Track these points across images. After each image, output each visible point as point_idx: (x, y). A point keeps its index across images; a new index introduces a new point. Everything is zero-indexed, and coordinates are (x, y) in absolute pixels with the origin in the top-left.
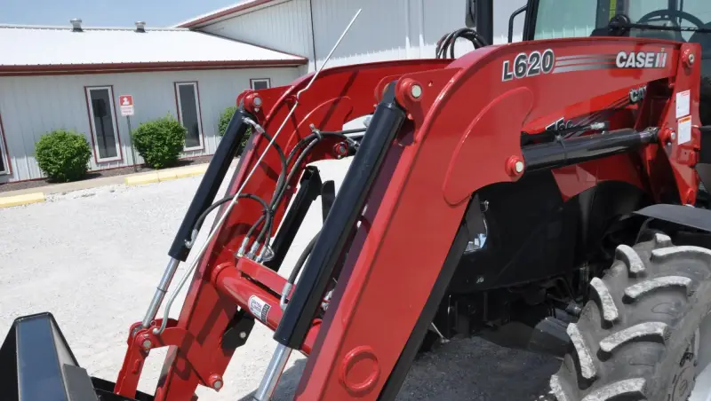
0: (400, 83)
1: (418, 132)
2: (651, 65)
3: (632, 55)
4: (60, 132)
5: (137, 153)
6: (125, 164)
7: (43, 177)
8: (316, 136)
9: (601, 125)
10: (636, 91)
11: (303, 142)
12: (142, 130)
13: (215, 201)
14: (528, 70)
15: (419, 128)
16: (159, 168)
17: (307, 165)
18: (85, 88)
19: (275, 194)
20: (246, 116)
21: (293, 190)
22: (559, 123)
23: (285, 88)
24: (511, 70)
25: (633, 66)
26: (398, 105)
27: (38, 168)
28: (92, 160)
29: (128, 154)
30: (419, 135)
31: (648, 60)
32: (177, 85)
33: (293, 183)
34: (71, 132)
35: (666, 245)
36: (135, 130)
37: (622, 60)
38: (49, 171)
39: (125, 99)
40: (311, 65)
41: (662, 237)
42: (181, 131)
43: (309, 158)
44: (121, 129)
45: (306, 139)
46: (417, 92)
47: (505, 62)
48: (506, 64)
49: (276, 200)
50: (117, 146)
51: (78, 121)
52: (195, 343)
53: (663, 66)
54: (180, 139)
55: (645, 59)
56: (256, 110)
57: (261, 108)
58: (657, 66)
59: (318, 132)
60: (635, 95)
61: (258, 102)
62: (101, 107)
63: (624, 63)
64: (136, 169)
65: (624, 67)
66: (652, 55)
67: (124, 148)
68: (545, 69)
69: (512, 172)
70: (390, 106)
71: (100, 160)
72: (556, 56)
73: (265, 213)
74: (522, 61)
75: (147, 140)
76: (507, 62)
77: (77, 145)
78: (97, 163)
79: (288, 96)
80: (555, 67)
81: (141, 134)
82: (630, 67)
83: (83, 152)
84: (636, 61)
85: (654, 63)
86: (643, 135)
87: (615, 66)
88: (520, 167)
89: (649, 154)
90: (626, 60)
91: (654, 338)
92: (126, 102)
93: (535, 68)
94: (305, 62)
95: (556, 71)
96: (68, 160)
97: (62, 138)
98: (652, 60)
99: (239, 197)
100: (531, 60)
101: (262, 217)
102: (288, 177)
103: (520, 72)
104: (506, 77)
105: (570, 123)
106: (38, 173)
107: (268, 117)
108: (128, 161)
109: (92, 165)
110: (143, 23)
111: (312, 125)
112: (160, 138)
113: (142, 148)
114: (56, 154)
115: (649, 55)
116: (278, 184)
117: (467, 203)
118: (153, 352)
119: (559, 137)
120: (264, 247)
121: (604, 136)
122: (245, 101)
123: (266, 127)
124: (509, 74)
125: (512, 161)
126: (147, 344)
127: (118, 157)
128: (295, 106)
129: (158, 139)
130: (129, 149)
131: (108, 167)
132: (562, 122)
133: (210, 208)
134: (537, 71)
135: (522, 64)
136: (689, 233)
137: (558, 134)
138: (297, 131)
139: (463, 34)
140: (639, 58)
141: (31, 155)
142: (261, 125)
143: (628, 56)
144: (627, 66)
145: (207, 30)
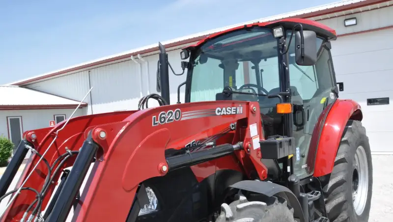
0: (94, 131)
1: (105, 156)
2: (235, 113)
3: (224, 109)
8: (69, 154)
9: (211, 143)
10: (233, 124)
11: (61, 157)
13: (8, 192)
14: (167, 120)
15: (106, 153)
17: (64, 170)
19: (44, 186)
20: (27, 144)
21: (56, 184)
22: (193, 143)
23: (51, 128)
24: (157, 120)
25: (225, 113)
26: (93, 141)
30: (106, 156)
31: (233, 110)
32: (9, 118)
33: (56, 179)
35: (244, 202)
37: (219, 111)
40: (89, 107)
41: (242, 198)
43: (65, 166)
45: (63, 155)
46: (103, 135)
47: (153, 117)
48: (154, 118)
49: (44, 191)
53: (241, 112)
54: (9, 150)
55: (231, 110)
56: (33, 141)
57: (36, 140)
58: (238, 113)
59: (70, 151)
60: (233, 126)
61: (34, 136)
63: (220, 113)
65: (220, 115)
66: (235, 108)
68: (176, 119)
69: (161, 171)
70: (90, 143)
72: (182, 112)
73: (37, 198)
74: (163, 116)
76: (155, 116)
79: (52, 132)
80: (181, 117)
82: (224, 114)
84: (227, 111)
85: (236, 112)
86: (235, 146)
87: (216, 115)
88: (165, 168)
89: (242, 155)
90: (221, 112)
93: (171, 118)
94: (86, 105)
95: (183, 119)
98: (235, 110)
99: (22, 190)
100: (168, 115)
101: (36, 200)
102: (52, 177)
103: (162, 121)
104: (154, 124)
105: (199, 142)
107: (40, 144)
111: (66, 148)
115: (233, 108)
116: (46, 181)
117: (136, 189)
119: (188, 151)
120: (37, 218)
121: (214, 149)
122: (27, 136)
123: (39, 150)
124: (156, 122)
125: (160, 165)
128: (55, 138)
132: (194, 142)
133: (4, 196)
134: (172, 120)
135: (164, 117)
136: (257, 195)
137: (187, 150)
138: (58, 152)
139: (153, 96)
140: (228, 110)
142: (36, 149)
143: (222, 110)
144: (222, 114)
145: (29, 86)
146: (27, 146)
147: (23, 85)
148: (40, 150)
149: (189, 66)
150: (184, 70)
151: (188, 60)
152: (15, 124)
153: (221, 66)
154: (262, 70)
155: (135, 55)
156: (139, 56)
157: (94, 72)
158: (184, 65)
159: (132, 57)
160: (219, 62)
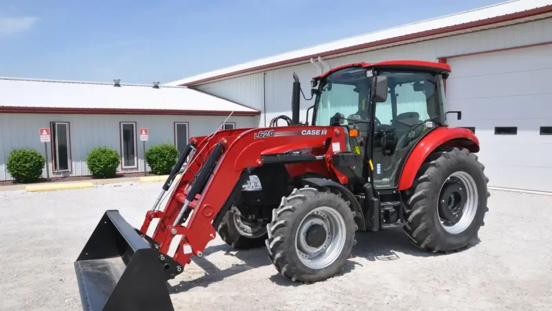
0: (222, 139)
3: (309, 131)
4: (103, 149)
5: (147, 165)
6: (139, 171)
7: (89, 174)
12: (151, 150)
14: (264, 136)
16: (160, 174)
18: (120, 123)
24: (257, 136)
25: (310, 134)
27: (87, 169)
28: (120, 166)
29: (141, 164)
30: (227, 152)
31: (317, 132)
32: (176, 124)
34: (109, 148)
36: (147, 150)
37: (304, 132)
38: (94, 171)
39: (143, 131)
40: (262, 116)
42: (176, 153)
44: (139, 149)
46: (225, 141)
50: (136, 158)
51: (114, 142)
52: (168, 219)
53: (325, 134)
54: (175, 157)
56: (195, 143)
58: (322, 134)
62: (128, 135)
63: (305, 134)
64: (146, 174)
67: (139, 160)
68: (271, 135)
69: (257, 164)
71: (124, 167)
72: (275, 131)
75: (153, 156)
76: (256, 134)
77: (111, 157)
78: (122, 169)
79: (206, 140)
81: (151, 153)
83: (115, 161)
84: (311, 132)
86: (318, 157)
87: (301, 135)
88: (260, 163)
91: (289, 210)
92: (144, 133)
93: (267, 135)
94: (259, 113)
95: (275, 136)
96: (106, 165)
97: (104, 152)
98: (319, 132)
100: (265, 133)
103: (261, 136)
104: (256, 138)
106: (87, 172)
107: (199, 146)
108: (141, 169)
109: (119, 170)
110: (159, 83)
112: (162, 156)
113: (150, 161)
114: (100, 161)
117: (242, 171)
118: (154, 219)
122: (191, 141)
125: (257, 161)
126: (152, 216)
127: (135, 166)
128: (207, 143)
129: (161, 157)
130: (143, 161)
131: (129, 172)
135: (262, 134)
141: (84, 161)
142: (196, 149)
143: (307, 131)
144: (307, 134)
145: (199, 88)
146: (192, 147)
147: (192, 86)
148: (199, 149)
149: (317, 93)
150: (312, 96)
151: (317, 88)
152: (181, 130)
153: (355, 90)
154: (398, 95)
155: (315, 57)
156: (319, 58)
157: (270, 74)
158: (314, 91)
159: (311, 60)
160: (354, 87)
